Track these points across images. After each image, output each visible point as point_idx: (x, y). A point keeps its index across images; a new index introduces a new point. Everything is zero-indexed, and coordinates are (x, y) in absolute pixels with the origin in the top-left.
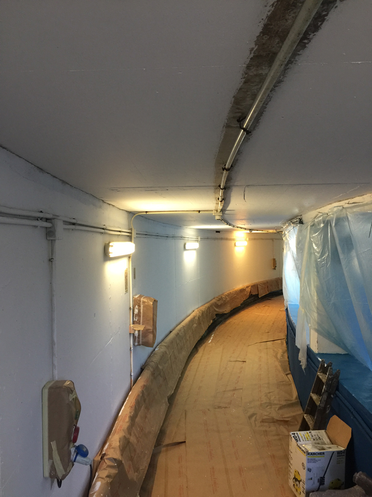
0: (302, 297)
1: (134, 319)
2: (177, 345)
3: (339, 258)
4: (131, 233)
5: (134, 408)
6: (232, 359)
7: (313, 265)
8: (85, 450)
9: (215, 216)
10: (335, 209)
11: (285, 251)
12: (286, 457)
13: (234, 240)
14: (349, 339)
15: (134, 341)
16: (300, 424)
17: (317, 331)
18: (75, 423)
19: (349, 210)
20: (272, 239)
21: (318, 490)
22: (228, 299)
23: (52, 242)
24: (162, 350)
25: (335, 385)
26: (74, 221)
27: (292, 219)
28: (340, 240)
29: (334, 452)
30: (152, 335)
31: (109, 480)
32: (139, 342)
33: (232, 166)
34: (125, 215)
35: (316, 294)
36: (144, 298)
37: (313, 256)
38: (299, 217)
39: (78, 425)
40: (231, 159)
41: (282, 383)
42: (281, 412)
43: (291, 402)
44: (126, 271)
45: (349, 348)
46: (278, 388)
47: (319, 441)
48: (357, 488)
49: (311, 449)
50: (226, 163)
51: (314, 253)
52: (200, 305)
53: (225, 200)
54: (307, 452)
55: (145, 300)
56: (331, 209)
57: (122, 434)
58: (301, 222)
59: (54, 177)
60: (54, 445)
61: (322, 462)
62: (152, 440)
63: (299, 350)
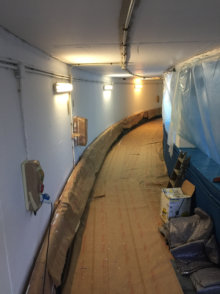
0: (172, 116)
1: (74, 130)
2: (100, 146)
3: (195, 91)
4: (70, 78)
5: (76, 178)
6: (131, 153)
7: (180, 97)
8: (48, 196)
9: (121, 67)
10: (195, 60)
11: (164, 90)
12: (159, 202)
13: (134, 84)
14: (198, 139)
15: (75, 143)
16: (167, 185)
17: (180, 135)
18: (41, 183)
19: (203, 60)
20: (158, 84)
21: (175, 217)
22: (130, 120)
23: (19, 79)
24: (91, 148)
25: (188, 164)
26: (32, 67)
27: (169, 69)
28: (196, 80)
29: (184, 198)
30: (85, 140)
31: (63, 213)
32: (77, 143)
33: (129, 27)
34: (65, 66)
35: (180, 114)
36: (79, 118)
37: (180, 92)
38: (174, 67)
39: (43, 184)
40: (128, 21)
41: (159, 165)
42: (158, 180)
43: (164, 175)
44: (68, 101)
45: (197, 144)
46: (156, 168)
47: (177, 193)
48: (196, 215)
49: (172, 197)
50: (125, 25)
51: (181, 89)
52: (113, 124)
53: (127, 54)
54: (170, 198)
55: (80, 119)
56: (192, 61)
57: (69, 191)
58: (174, 70)
59: (17, 36)
60: (30, 193)
61: (178, 203)
62: (86, 195)
63: (169, 146)
